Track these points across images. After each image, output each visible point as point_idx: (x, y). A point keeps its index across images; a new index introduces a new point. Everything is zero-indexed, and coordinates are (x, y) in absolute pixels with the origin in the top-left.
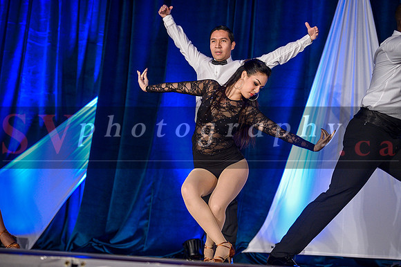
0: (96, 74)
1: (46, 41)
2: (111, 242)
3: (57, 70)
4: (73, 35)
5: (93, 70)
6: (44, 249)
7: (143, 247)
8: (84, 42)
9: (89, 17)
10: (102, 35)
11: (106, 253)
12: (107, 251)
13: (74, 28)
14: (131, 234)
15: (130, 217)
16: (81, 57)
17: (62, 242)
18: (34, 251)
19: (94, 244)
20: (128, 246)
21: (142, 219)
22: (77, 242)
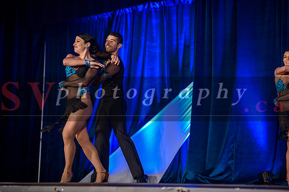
0: (191, 67)
1: (158, 48)
2: (210, 176)
3: (166, 66)
4: (175, 43)
5: (189, 64)
6: (167, 182)
7: (231, 179)
8: (182, 46)
9: (184, 30)
10: (193, 40)
11: (207, 183)
12: (208, 182)
13: (175, 38)
14: (223, 170)
15: (221, 159)
16: (181, 57)
17: (178, 178)
18: (161, 184)
19: (198, 178)
20: (221, 178)
21: (229, 159)
22: (188, 177)
